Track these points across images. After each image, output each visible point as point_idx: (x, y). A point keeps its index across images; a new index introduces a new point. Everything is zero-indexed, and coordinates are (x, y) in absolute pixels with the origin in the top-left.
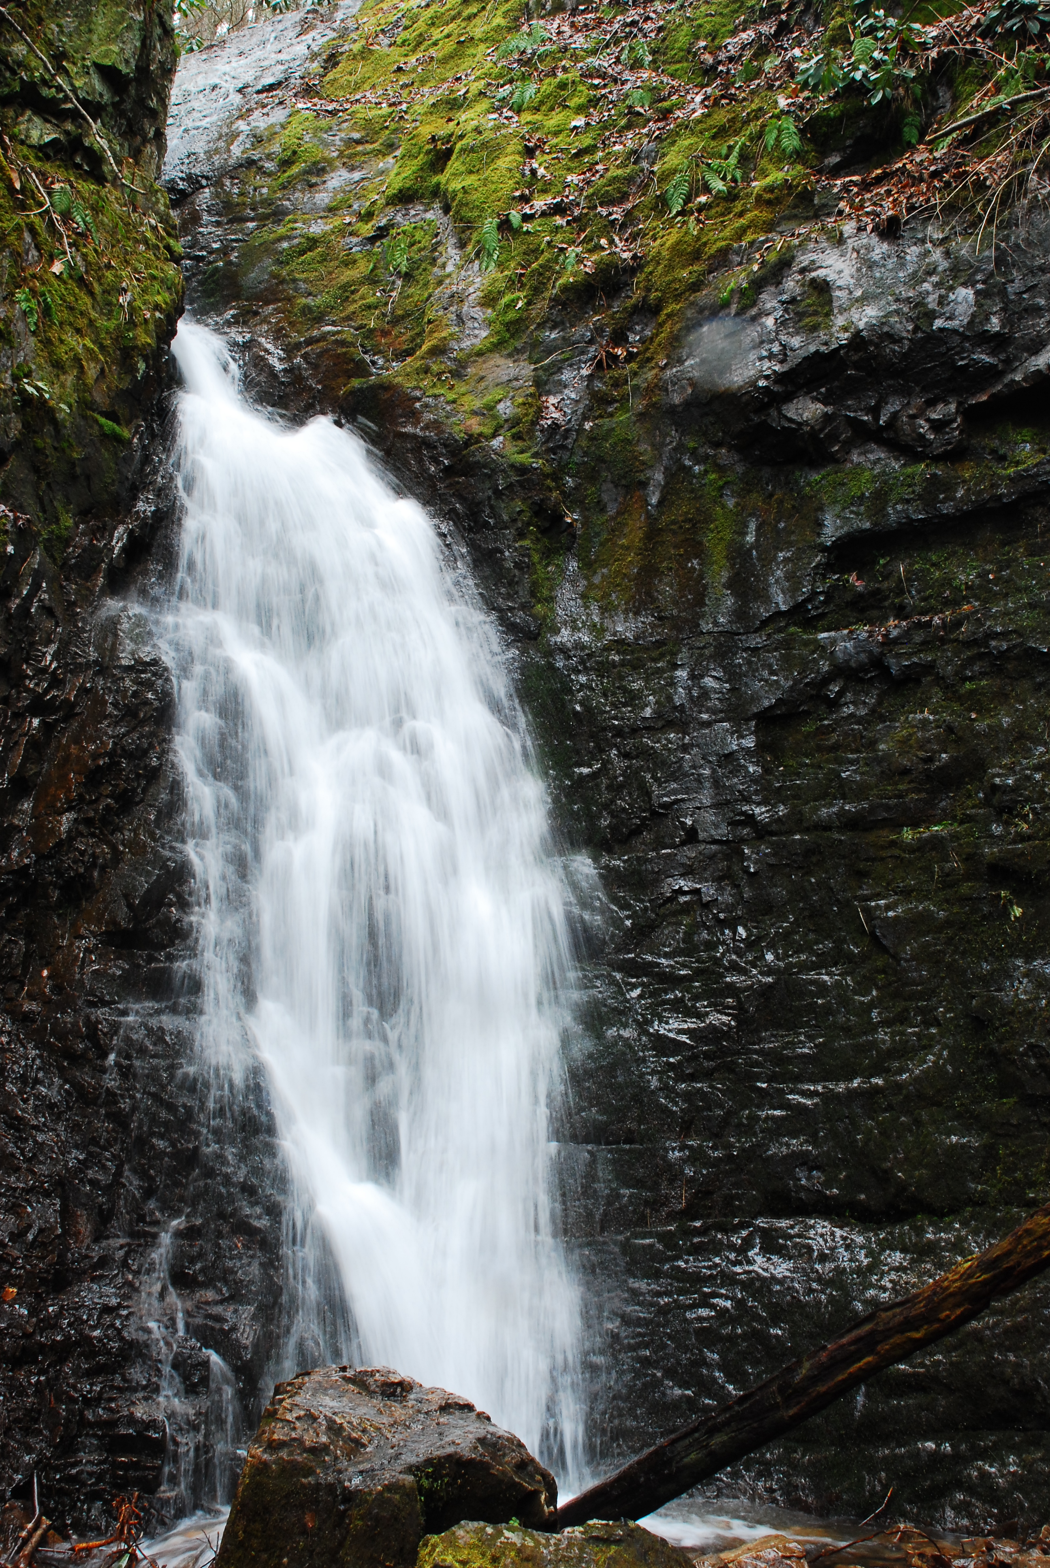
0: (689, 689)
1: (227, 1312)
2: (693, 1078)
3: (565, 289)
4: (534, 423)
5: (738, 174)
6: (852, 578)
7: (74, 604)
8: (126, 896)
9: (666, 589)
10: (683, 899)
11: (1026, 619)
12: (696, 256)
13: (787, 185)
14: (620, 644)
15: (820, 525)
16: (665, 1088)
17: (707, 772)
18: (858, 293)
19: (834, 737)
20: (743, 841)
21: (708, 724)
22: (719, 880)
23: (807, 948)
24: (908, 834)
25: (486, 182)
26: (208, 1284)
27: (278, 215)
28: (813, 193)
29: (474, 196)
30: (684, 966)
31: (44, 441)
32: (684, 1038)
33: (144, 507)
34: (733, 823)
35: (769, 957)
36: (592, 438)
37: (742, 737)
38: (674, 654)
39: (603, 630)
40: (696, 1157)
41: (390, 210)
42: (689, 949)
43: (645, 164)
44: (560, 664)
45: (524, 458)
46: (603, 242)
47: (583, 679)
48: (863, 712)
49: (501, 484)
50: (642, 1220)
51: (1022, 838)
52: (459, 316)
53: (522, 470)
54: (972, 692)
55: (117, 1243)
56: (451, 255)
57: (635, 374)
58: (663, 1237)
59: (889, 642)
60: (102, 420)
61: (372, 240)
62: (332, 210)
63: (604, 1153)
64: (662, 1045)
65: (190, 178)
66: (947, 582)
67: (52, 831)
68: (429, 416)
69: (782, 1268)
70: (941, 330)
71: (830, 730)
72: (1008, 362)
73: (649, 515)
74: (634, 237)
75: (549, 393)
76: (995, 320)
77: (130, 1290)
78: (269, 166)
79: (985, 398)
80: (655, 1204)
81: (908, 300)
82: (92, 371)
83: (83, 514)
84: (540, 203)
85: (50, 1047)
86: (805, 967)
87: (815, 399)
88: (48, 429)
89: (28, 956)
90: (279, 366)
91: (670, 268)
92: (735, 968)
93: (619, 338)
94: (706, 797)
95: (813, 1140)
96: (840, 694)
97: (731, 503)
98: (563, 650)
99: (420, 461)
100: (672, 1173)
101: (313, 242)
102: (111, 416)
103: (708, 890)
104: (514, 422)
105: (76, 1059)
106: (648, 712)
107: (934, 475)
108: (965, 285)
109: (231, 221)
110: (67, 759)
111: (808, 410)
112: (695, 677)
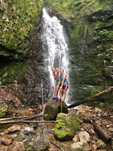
2: (80, 74)
8: (39, 58)
9: (81, 33)
10: (81, 59)
16: (78, 74)
17: (83, 49)
21: (84, 45)
30: (80, 65)
32: (80, 71)
34: (85, 54)
37: (86, 46)
38: (81, 39)
49: (68, 23)
50: (76, 84)
53: (70, 22)
57: (80, 13)
58: (77, 86)
63: (73, 79)
67: (33, 53)
68: (63, 17)
69: (86, 88)
72: (111, 14)
79: (109, 17)
83: (35, 26)
85: (33, 70)
86: (90, 66)
92: (84, 65)
94: (83, 51)
103: (83, 59)
104: (70, 18)
105: (35, 71)
107: (104, 24)
111: (94, 17)
112: (83, 41)
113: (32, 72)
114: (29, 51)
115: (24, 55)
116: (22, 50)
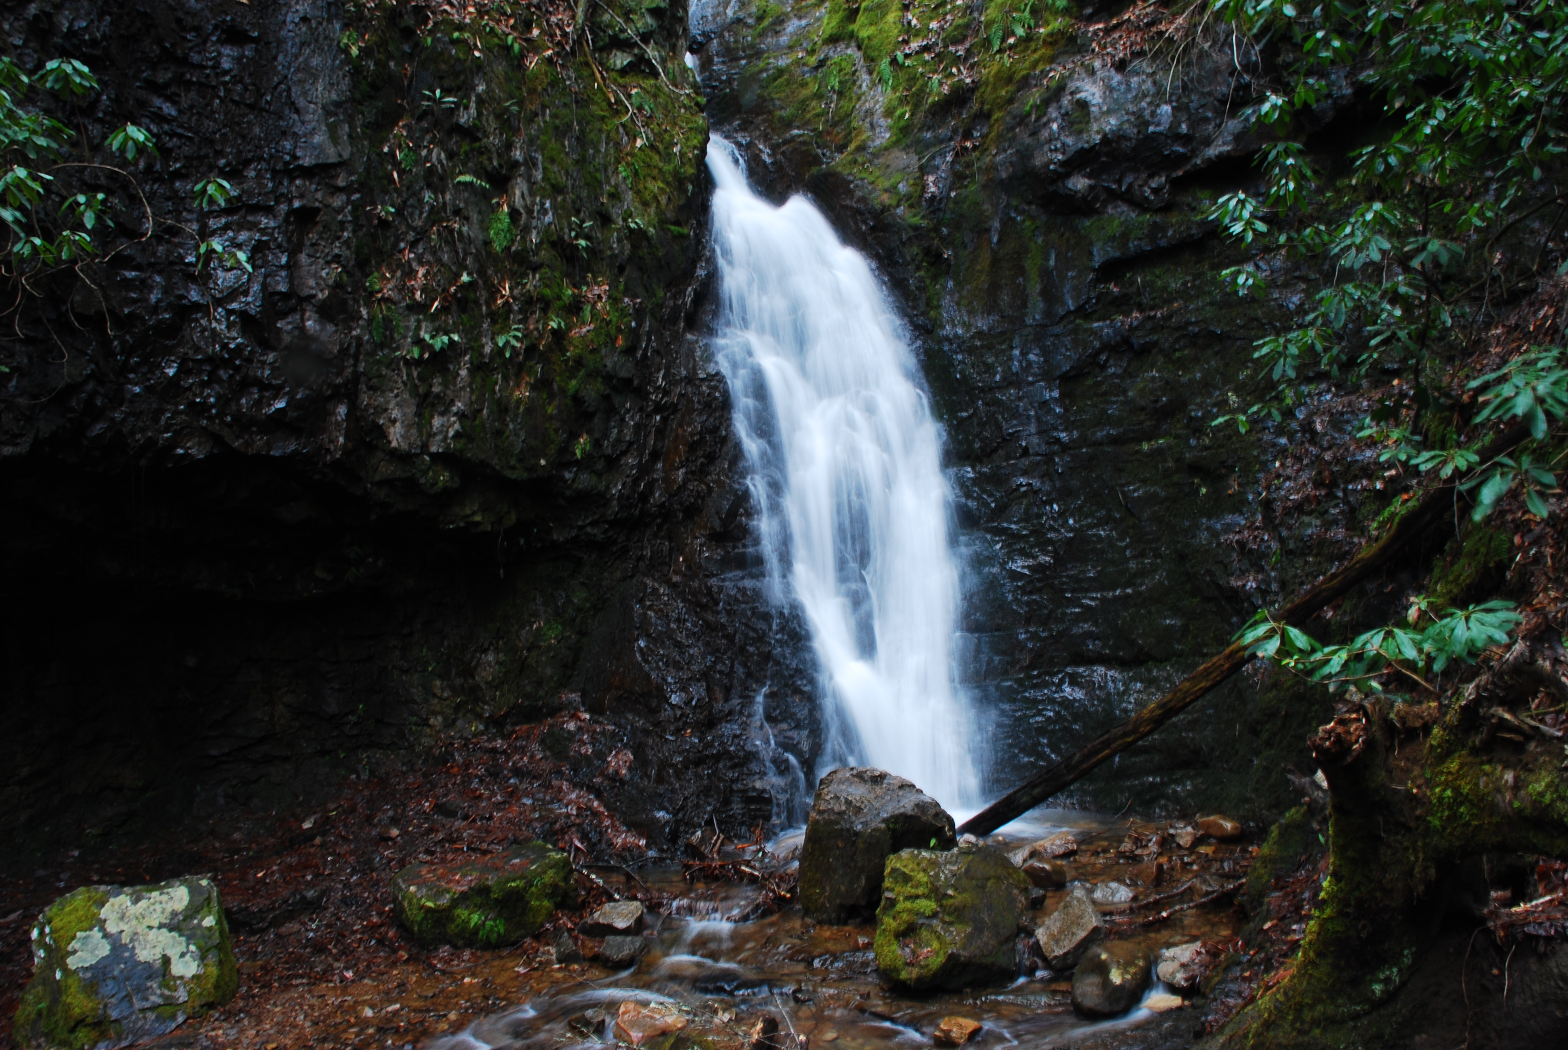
0: (1020, 362)
1: (794, 734)
2: (1031, 593)
3: (934, 104)
4: (921, 196)
5: (1032, 23)
6: (1112, 286)
7: (669, 344)
8: (717, 513)
9: (1005, 298)
10: (1023, 489)
11: (1209, 312)
12: (1009, 80)
13: (1061, 32)
14: (980, 334)
15: (1091, 253)
16: (1016, 600)
17: (1032, 413)
18: (1105, 108)
19: (1104, 388)
20: (1054, 453)
21: (1032, 384)
22: (1042, 477)
23: (1091, 515)
24: (1145, 446)
25: (881, 31)
26: (784, 720)
27: (758, 54)
28: (1077, 36)
29: (875, 42)
30: (1024, 528)
31: (644, 251)
32: (1026, 571)
33: (701, 272)
34: (1048, 443)
35: (1071, 522)
36: (956, 201)
37: (1051, 390)
38: (1011, 340)
39: (970, 325)
40: (1034, 636)
41: (825, 48)
42: (1026, 518)
43: (976, 15)
44: (946, 348)
45: (916, 220)
46: (954, 70)
47: (960, 357)
48: (1119, 371)
49: (904, 238)
50: (1006, 672)
51: (1206, 448)
52: (872, 124)
53: (916, 228)
54: (1179, 359)
55: (736, 702)
56: (865, 79)
57: (978, 159)
58: (1018, 681)
59: (1132, 329)
60: (673, 228)
61: (816, 68)
62: (791, 48)
63: (985, 638)
64: (1014, 575)
65: (704, 34)
66: (1165, 288)
67: (675, 480)
68: (859, 193)
69: (1079, 694)
70: (1153, 133)
71: (1101, 383)
72: (1193, 151)
73: (992, 250)
74: (972, 67)
75: (928, 173)
76: (1184, 126)
77: (745, 726)
78: (750, 21)
79: (1180, 173)
80: (1013, 663)
81: (1134, 113)
82: (663, 200)
83: (668, 286)
84: (915, 45)
85: (689, 601)
86: (1090, 526)
87: (1084, 176)
88: (645, 243)
89: (671, 549)
90: (768, 160)
91: (995, 89)
92: (1052, 528)
93: (967, 135)
94: (1033, 429)
95: (1096, 623)
96: (1107, 361)
97: (1040, 240)
98: (947, 339)
99: (856, 223)
100: (1021, 646)
101: (781, 72)
102: (677, 223)
103: (1036, 483)
104: (908, 197)
105: (704, 607)
106: (998, 377)
107: (1155, 222)
108: (1166, 103)
109: (731, 60)
110: (677, 436)
111: (1080, 183)
112: (1024, 354)
113: (678, 620)
114: (644, 469)
115: (615, 506)
116: (599, 475)
